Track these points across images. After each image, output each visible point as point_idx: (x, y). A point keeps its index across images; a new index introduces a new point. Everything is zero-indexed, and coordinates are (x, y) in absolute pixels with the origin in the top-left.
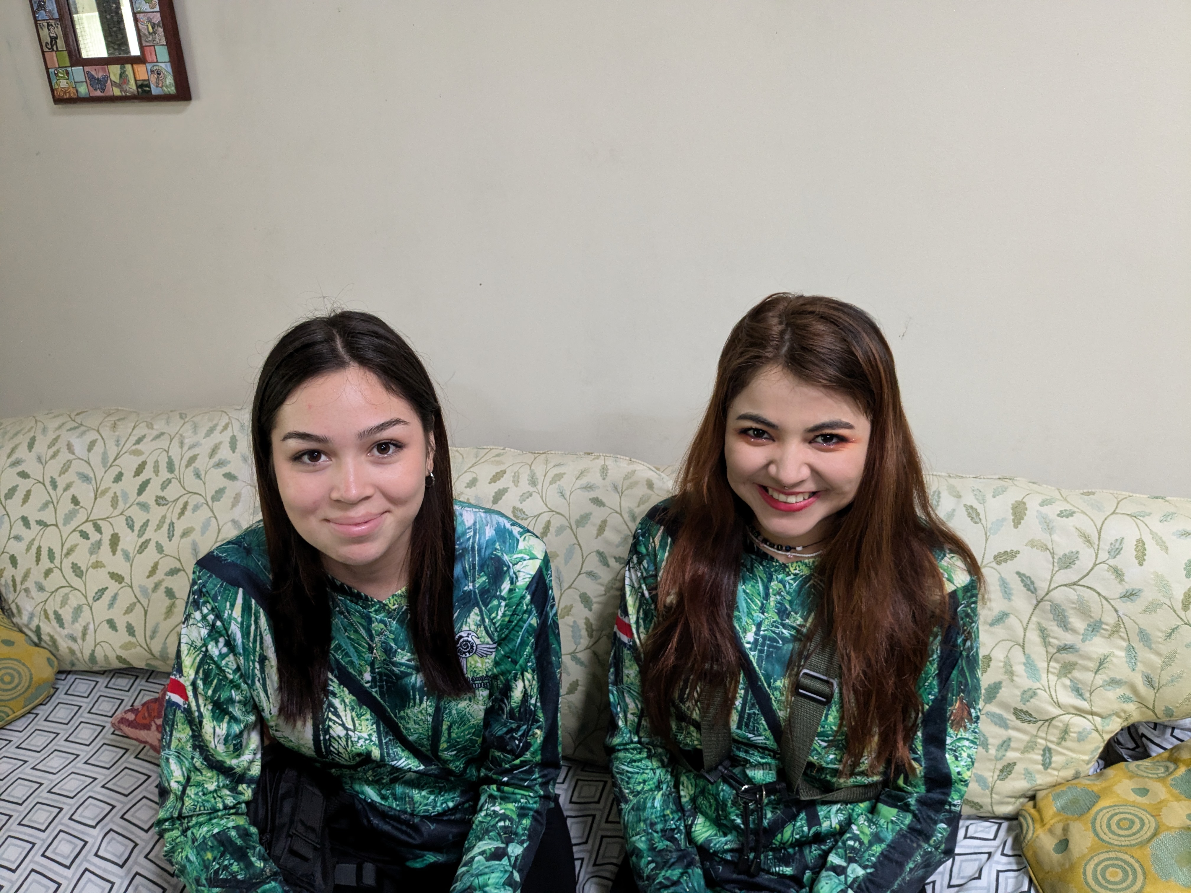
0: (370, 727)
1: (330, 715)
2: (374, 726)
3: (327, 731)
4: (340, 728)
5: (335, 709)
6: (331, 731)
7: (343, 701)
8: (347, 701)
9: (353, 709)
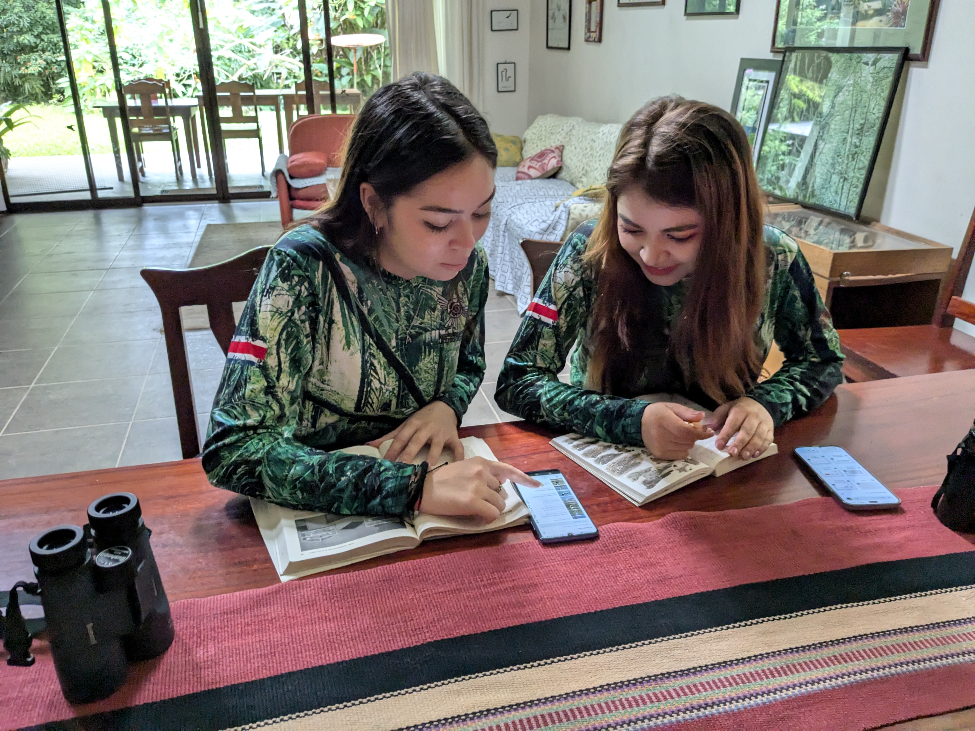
0: (394, 383)
1: (372, 372)
2: (397, 383)
3: (369, 384)
4: (378, 382)
5: (375, 367)
6: (372, 384)
7: (379, 362)
8: (382, 362)
9: (385, 369)
